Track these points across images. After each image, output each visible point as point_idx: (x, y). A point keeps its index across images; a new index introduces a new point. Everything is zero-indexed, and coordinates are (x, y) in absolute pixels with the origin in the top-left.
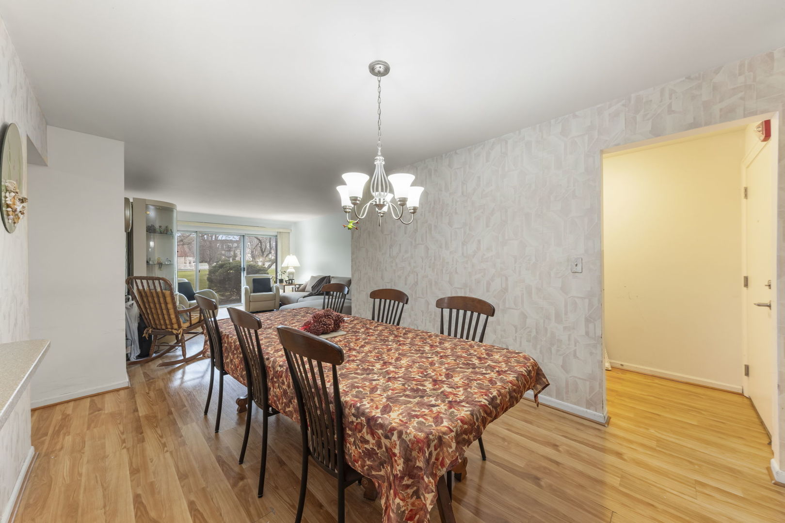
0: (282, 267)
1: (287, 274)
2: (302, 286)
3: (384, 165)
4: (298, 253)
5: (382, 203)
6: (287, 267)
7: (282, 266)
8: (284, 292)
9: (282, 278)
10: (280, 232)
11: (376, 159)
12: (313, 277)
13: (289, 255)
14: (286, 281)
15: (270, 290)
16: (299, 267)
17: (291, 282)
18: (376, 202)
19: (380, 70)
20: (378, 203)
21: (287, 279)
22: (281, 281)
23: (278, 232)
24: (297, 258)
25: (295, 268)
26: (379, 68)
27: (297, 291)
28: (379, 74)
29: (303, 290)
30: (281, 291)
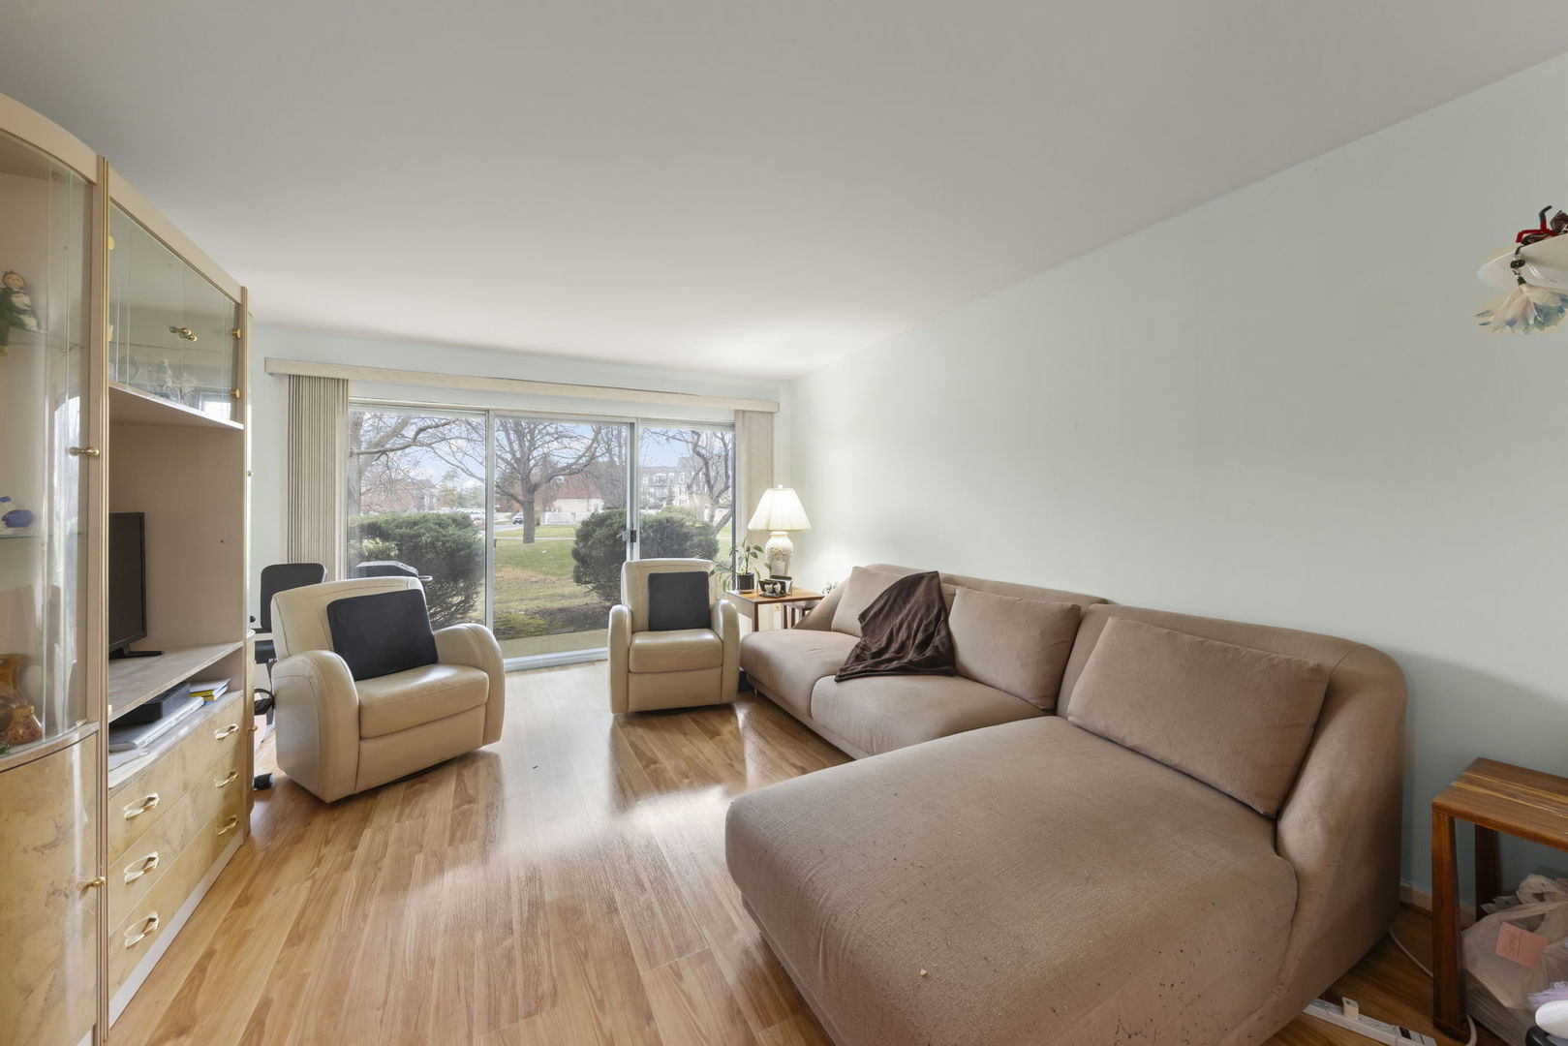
0: (750, 533)
1: (764, 558)
2: (819, 606)
4: (801, 481)
6: (767, 533)
7: (750, 527)
8: (756, 628)
9: (751, 571)
10: (744, 412)
12: (861, 575)
13: (772, 485)
14: (762, 584)
15: (705, 621)
16: (807, 530)
17: (778, 587)
21: (765, 575)
22: (746, 582)
23: (736, 412)
24: (801, 497)
25: (793, 534)
27: (800, 627)
29: (825, 623)
30: (744, 623)
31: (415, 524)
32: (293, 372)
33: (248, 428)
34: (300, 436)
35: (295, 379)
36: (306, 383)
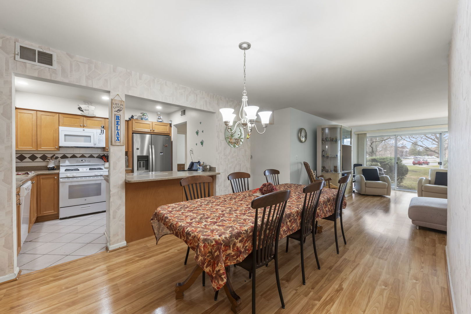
3: (247, 101)
5: (245, 123)
11: (243, 98)
18: (242, 122)
19: (245, 47)
20: (243, 123)
26: (245, 46)
28: (245, 49)
31: (384, 159)
32: (358, 133)
33: (352, 145)
34: (359, 144)
35: (358, 134)
36: (360, 135)
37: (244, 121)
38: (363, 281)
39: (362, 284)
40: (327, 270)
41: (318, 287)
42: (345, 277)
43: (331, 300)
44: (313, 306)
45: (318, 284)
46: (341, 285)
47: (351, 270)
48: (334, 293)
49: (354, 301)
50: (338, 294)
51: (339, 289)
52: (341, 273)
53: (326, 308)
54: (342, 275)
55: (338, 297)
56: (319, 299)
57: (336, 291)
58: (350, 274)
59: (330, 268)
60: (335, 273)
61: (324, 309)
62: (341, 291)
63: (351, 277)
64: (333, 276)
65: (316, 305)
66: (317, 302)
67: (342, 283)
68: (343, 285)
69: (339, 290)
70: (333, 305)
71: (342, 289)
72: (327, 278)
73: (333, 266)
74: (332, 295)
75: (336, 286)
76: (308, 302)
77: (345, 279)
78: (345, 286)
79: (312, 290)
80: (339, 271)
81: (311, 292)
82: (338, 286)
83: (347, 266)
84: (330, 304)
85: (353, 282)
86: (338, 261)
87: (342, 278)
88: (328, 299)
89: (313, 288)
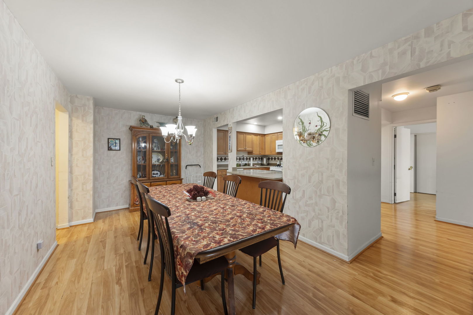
37: (180, 134)
38: (103, 307)
39: (102, 303)
40: (143, 286)
41: (135, 270)
42: (122, 294)
43: (119, 271)
44: (126, 261)
45: (137, 271)
46: (120, 285)
47: (123, 309)
48: (121, 276)
49: (103, 284)
50: (117, 278)
51: (120, 281)
52: (129, 296)
53: (118, 266)
54: (126, 295)
55: (116, 276)
56: (127, 266)
57: (121, 278)
58: (120, 303)
59: (143, 291)
60: (134, 290)
61: (119, 265)
62: (117, 281)
63: (117, 300)
64: (133, 286)
65: (125, 263)
66: (127, 264)
67: (120, 287)
68: (119, 287)
69: (118, 281)
70: (116, 270)
71: (117, 283)
72: (136, 281)
73: (143, 296)
74: (121, 274)
75: (124, 281)
76: (132, 260)
77: (121, 294)
78: (117, 288)
79: (136, 266)
80: (132, 295)
81: (136, 265)
82: (122, 283)
83: (130, 310)
84: (118, 269)
85: (112, 297)
86: (144, 306)
87: (124, 291)
88: (122, 270)
89: (137, 267)
